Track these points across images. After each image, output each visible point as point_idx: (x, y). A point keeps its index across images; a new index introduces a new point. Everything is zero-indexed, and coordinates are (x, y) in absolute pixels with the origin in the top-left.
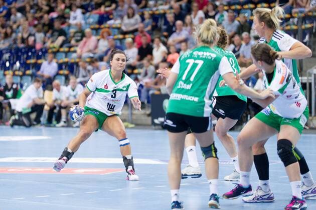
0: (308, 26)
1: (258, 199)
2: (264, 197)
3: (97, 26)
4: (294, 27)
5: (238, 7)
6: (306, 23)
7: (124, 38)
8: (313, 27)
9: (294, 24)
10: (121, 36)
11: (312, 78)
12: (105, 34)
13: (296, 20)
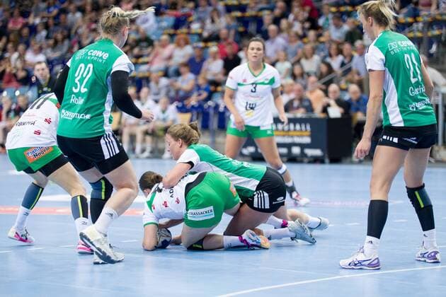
0: (436, 32)
1: (356, 265)
2: (363, 263)
3: (172, 31)
4: (419, 34)
5: (349, 8)
6: (433, 29)
7: (206, 47)
8: (441, 34)
9: (418, 31)
10: (201, 44)
11: (440, 98)
12: (182, 42)
13: (421, 25)
